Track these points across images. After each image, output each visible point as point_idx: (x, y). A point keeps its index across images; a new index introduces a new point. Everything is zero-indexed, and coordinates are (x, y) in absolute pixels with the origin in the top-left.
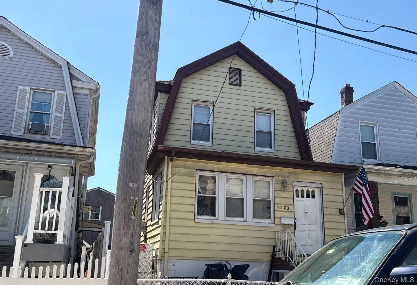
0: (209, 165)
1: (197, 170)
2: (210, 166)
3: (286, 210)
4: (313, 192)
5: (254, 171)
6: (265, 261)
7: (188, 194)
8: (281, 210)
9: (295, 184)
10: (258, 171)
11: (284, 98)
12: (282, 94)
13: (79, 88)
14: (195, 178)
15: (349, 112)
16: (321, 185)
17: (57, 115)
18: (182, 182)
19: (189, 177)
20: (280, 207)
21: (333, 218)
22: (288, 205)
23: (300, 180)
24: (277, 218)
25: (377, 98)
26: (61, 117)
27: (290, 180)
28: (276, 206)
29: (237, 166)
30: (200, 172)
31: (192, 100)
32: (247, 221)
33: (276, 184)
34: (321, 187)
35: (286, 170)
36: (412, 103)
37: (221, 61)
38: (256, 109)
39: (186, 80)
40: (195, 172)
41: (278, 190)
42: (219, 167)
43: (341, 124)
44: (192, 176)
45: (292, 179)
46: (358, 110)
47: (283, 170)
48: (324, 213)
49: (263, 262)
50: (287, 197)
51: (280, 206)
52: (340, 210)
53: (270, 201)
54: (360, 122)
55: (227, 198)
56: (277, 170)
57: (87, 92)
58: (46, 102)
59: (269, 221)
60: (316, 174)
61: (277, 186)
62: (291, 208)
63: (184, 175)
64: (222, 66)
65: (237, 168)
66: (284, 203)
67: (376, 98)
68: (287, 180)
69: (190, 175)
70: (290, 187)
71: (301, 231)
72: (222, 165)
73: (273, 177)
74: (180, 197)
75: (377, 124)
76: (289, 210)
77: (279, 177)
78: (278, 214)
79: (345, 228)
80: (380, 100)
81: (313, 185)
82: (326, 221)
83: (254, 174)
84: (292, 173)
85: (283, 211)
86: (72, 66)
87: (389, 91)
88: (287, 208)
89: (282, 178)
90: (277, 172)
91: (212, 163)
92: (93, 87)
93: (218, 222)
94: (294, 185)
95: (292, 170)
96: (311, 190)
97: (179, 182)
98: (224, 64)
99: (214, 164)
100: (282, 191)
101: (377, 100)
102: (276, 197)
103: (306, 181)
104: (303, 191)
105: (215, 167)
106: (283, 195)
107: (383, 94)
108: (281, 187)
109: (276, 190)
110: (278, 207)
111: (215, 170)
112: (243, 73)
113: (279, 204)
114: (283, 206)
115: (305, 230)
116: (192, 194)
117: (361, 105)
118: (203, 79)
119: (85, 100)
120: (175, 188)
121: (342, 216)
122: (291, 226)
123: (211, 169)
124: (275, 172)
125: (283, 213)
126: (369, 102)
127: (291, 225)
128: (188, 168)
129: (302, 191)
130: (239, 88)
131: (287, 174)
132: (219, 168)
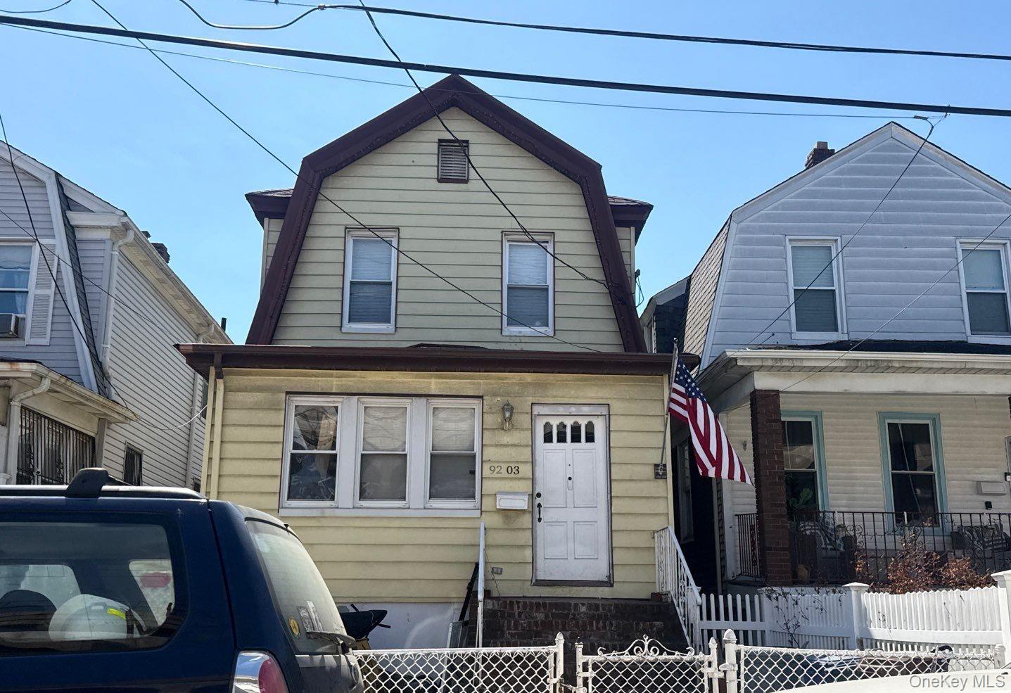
0: (319, 381)
1: (287, 393)
2: (320, 383)
3: (513, 475)
4: (590, 426)
5: (433, 387)
6: (455, 600)
7: (265, 451)
8: (499, 475)
9: (537, 410)
10: (442, 386)
11: (580, 200)
12: (576, 189)
13: (87, 227)
14: (283, 412)
15: (759, 217)
16: (607, 407)
17: (39, 292)
18: (251, 425)
19: (268, 412)
20: (497, 470)
21: (633, 488)
22: (517, 462)
23: (551, 400)
24: (489, 495)
25: (841, 173)
26: (48, 297)
27: (523, 403)
28: (486, 467)
29: (388, 377)
30: (299, 399)
31: (346, 228)
32: (411, 507)
33: (487, 413)
34: (605, 412)
35: (513, 378)
36: (944, 174)
37: (419, 128)
38: (505, 235)
39: (330, 181)
40: (284, 399)
41: (493, 429)
42: (343, 382)
43: (736, 249)
44: (276, 410)
45: (530, 400)
46: (783, 209)
47: (506, 378)
48: (612, 478)
49: (450, 603)
50: (516, 442)
51: (496, 465)
52: (657, 466)
53: (474, 456)
54: (790, 240)
55: (363, 455)
56: (490, 379)
57: (105, 235)
58: (19, 267)
59: (468, 504)
60: (593, 383)
61: (491, 419)
62: (525, 470)
63: (256, 407)
64: (420, 139)
65: (390, 382)
66: (506, 458)
67: (836, 174)
68: (514, 402)
69: (273, 407)
70: (524, 420)
71: (554, 524)
72: (350, 377)
73: (481, 397)
74: (245, 459)
75: (839, 241)
76: (520, 475)
77: (495, 395)
78: (490, 486)
79: (666, 512)
80: (848, 177)
81: (586, 410)
82: (617, 497)
83: (433, 392)
84: (530, 384)
85: (506, 478)
86: (67, 182)
87: (875, 151)
88: (514, 470)
89: (504, 398)
90: (490, 384)
91: (325, 376)
92: (114, 221)
93: (338, 513)
94: (535, 412)
95: (529, 377)
96: (583, 422)
97: (244, 426)
98: (425, 132)
99: (331, 376)
100: (503, 429)
101: (841, 177)
102: (486, 445)
103: (566, 401)
104: (565, 427)
105: (335, 383)
106: (506, 438)
107: (858, 160)
108: (500, 420)
109: (486, 429)
110: (492, 469)
111: (334, 391)
112: (473, 150)
113: (493, 462)
114: (504, 467)
115: (566, 522)
116: (276, 451)
117: (793, 195)
118: (372, 174)
119: (101, 254)
120: (231, 440)
121: (661, 482)
122: (524, 514)
123: (322, 389)
124: (486, 384)
125: (503, 482)
126: (815, 185)
127: (523, 511)
128: (267, 391)
129: (562, 427)
130: (463, 186)
131: (517, 388)
132: (342, 385)
